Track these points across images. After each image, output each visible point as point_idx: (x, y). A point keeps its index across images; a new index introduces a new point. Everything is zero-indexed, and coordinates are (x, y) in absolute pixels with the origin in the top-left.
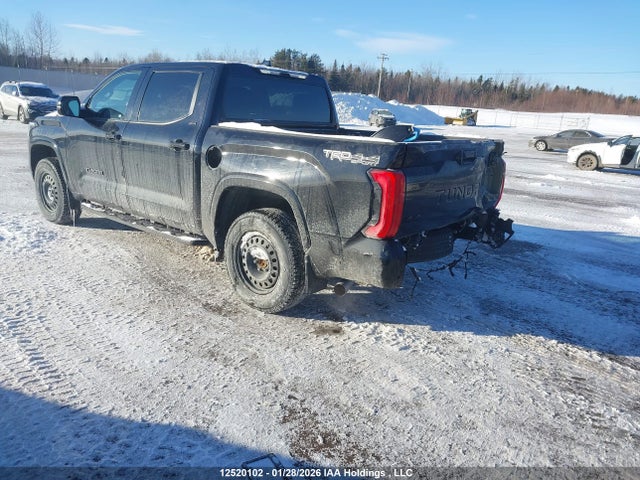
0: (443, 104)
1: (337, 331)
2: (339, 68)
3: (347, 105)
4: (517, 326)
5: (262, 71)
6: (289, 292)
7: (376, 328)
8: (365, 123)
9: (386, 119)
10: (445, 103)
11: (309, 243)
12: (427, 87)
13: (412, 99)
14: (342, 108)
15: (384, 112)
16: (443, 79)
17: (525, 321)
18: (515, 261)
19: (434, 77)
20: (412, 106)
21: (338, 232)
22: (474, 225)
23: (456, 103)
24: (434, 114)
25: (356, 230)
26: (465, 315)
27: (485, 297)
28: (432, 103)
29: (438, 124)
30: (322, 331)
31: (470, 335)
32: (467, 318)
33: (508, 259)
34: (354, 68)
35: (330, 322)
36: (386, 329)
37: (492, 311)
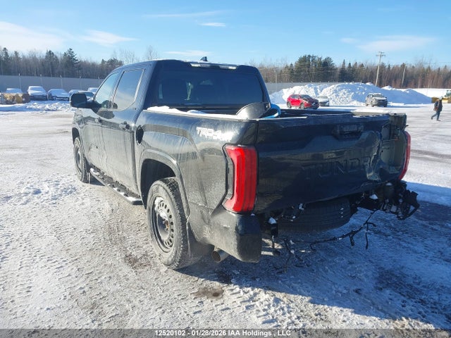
0: (433, 87)
1: (217, 295)
2: (347, 65)
3: (349, 92)
4: (408, 307)
5: (193, 65)
6: (179, 254)
7: (255, 294)
8: (362, 104)
9: (379, 100)
10: (435, 86)
11: (189, 211)
12: (418, 75)
13: (405, 85)
14: (344, 93)
15: (378, 96)
16: (434, 68)
17: (422, 302)
18: (444, 229)
19: (426, 67)
20: (403, 90)
21: (206, 203)
22: (375, 197)
23: (444, 86)
24: (422, 95)
25: (218, 203)
26: (355, 288)
27: (389, 267)
28: (422, 87)
29: (425, 103)
30: (204, 292)
31: (348, 312)
32: (357, 291)
33: (434, 227)
34: (358, 64)
35: (217, 283)
36: (264, 296)
37: (388, 286)
